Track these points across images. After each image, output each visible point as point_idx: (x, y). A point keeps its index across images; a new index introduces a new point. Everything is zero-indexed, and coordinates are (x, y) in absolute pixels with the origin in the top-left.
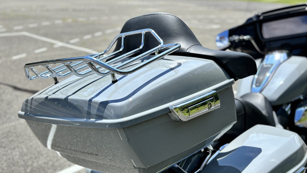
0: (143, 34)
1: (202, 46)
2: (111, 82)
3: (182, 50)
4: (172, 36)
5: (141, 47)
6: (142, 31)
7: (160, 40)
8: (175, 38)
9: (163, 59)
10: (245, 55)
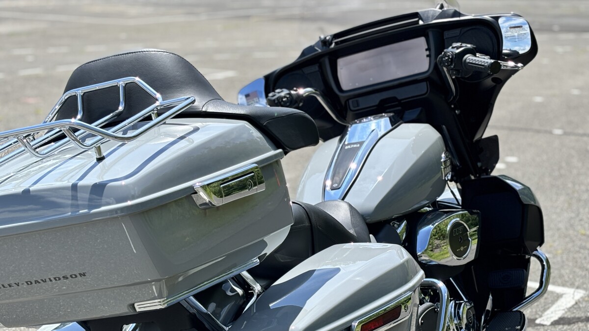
0: (122, 86)
1: (223, 100)
2: (95, 161)
3: (194, 109)
4: (174, 87)
5: (121, 108)
6: (119, 81)
7: (155, 95)
8: (179, 90)
9: (165, 123)
10: (293, 111)
